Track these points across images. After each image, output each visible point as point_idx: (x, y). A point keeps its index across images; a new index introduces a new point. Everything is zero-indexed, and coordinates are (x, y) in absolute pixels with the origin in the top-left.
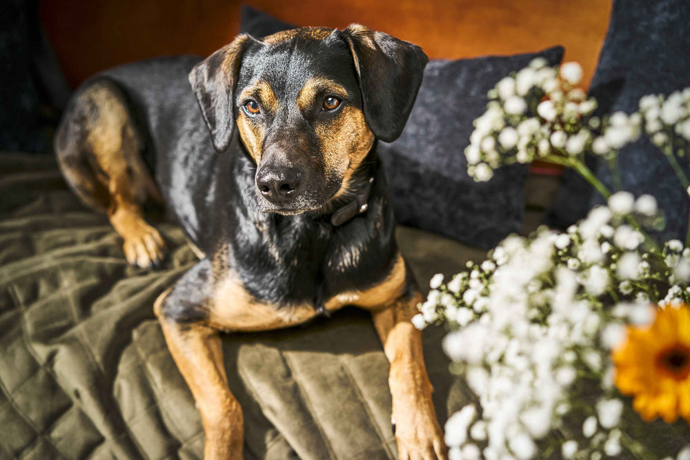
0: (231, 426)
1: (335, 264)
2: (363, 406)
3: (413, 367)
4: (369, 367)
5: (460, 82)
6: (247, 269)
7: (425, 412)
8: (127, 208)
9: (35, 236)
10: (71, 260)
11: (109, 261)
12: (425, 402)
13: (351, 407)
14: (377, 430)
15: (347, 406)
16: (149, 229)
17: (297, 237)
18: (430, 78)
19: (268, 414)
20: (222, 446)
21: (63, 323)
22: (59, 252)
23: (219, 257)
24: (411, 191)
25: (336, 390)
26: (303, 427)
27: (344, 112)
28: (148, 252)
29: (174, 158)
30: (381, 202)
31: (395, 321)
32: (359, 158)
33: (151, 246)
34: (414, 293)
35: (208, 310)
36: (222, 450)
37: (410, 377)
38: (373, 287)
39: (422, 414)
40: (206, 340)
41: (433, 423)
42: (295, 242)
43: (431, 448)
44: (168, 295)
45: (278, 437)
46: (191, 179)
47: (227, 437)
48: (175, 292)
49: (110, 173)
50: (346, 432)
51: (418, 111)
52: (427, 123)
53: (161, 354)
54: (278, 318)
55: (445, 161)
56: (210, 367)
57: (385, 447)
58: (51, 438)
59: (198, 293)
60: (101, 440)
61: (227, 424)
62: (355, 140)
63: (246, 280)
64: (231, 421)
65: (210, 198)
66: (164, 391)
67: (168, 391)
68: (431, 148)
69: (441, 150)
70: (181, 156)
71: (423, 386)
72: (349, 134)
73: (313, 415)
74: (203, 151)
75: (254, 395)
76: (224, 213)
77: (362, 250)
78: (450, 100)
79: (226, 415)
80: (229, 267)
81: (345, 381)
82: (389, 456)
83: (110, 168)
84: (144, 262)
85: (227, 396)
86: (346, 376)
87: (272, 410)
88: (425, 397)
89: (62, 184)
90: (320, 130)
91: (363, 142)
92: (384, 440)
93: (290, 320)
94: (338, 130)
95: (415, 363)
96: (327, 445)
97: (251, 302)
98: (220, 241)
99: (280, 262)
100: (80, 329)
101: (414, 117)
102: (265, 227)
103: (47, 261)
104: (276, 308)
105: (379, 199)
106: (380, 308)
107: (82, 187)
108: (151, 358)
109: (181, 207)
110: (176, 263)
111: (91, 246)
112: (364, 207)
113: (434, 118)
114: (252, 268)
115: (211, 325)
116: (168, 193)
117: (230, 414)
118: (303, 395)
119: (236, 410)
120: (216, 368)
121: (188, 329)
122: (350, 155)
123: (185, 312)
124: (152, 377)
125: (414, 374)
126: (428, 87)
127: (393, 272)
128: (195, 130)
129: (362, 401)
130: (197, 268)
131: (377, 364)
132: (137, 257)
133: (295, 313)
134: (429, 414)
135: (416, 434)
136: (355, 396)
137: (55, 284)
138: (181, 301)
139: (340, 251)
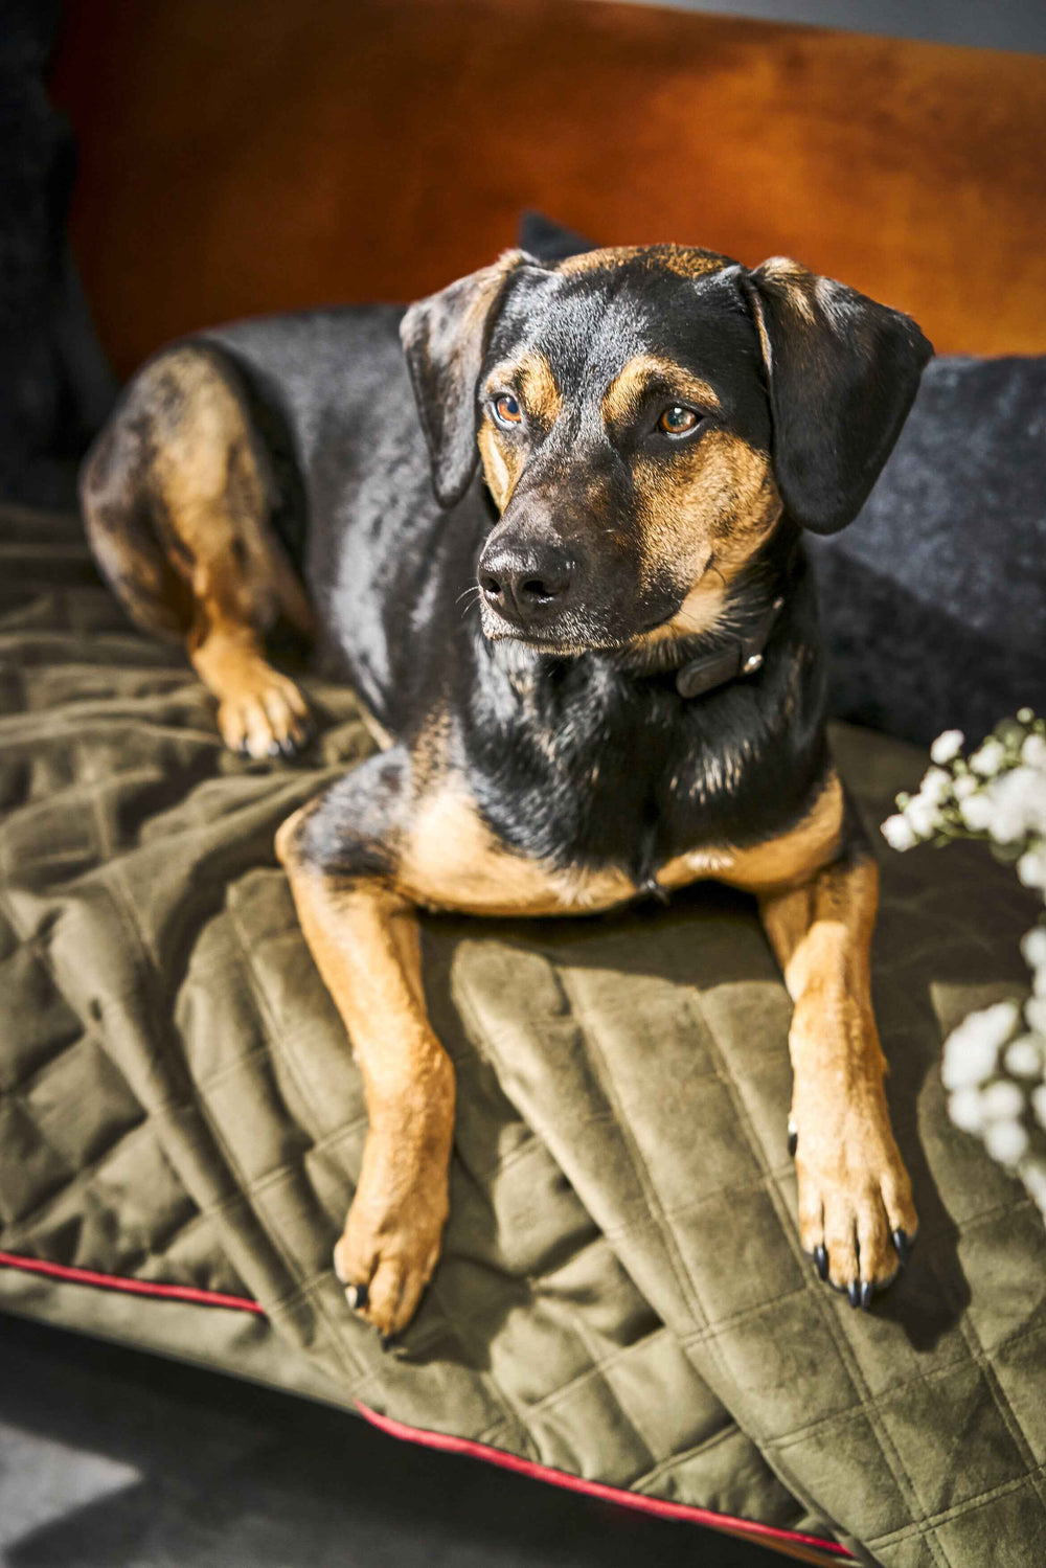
0: (427, 1105)
1: (685, 784)
2: (727, 1092)
3: (846, 1011)
4: (748, 1010)
5: (1005, 404)
6: (489, 774)
7: (867, 1112)
8: (230, 634)
9: (28, 673)
10: (105, 727)
11: (186, 737)
12: (868, 1091)
13: (702, 1091)
14: (755, 1146)
15: (691, 1089)
16: (275, 679)
17: (601, 715)
18: (937, 392)
19: (511, 1090)
20: (404, 1148)
21: (79, 855)
22: (79, 709)
23: (429, 744)
24: (871, 643)
25: (670, 1051)
26: (589, 1124)
27: (704, 442)
28: (271, 725)
29: (349, 521)
30: (800, 654)
31: (813, 916)
32: (742, 551)
33: (279, 713)
34: (860, 856)
35: (398, 856)
36: (401, 1156)
37: (839, 1031)
38: (768, 839)
39: (861, 1115)
40: (387, 917)
41: (883, 1136)
42: (594, 727)
43: (875, 1192)
44: (311, 814)
45: (531, 1142)
46: (383, 570)
47: (417, 1125)
48: (326, 807)
49: (196, 548)
50: (685, 1145)
51: (903, 464)
52: (923, 490)
53: (287, 941)
54: (548, 891)
55: (954, 579)
56: (391, 972)
57: (769, 1186)
58: (29, 1105)
59: (378, 815)
60: (138, 1118)
61: (418, 1100)
62: (728, 509)
63: (485, 800)
64: (429, 1092)
65: (423, 614)
66: (287, 1020)
67: (296, 1021)
68: (926, 547)
69: (948, 554)
70: (364, 514)
71: (865, 1055)
72: (713, 492)
73: (614, 1102)
74: (415, 510)
75: (485, 1047)
76: (450, 647)
77: (747, 754)
78: (979, 441)
79: (417, 1080)
80: (451, 766)
81: (691, 1035)
82: (778, 1207)
83: (197, 537)
84: (261, 745)
85: (424, 1039)
86: (694, 1025)
87: (522, 1081)
88: (868, 1079)
89: (90, 573)
90: (643, 475)
91: (750, 514)
92: (770, 1171)
93: (575, 901)
94: (688, 480)
95: (852, 1002)
96: (639, 1169)
97: (491, 849)
98: (435, 708)
99: (560, 766)
100: (114, 871)
101: (892, 477)
102: (528, 684)
103: (52, 724)
104: (546, 871)
105: (796, 647)
106: (780, 890)
107: (133, 580)
108: (265, 947)
109: (354, 635)
110: (331, 755)
111: (152, 704)
112: (754, 661)
113: (937, 481)
114: (498, 775)
115: (398, 889)
116: (328, 598)
117: (425, 1078)
118: (593, 1056)
119: (441, 1071)
120: (404, 977)
121: (350, 888)
122: (716, 541)
123: (344, 852)
124: (262, 990)
125: (847, 1026)
126: (932, 410)
127: (815, 810)
128: (403, 460)
129: (726, 1080)
130: (377, 763)
131: (766, 1003)
132: (245, 737)
133: (587, 885)
134: (874, 1118)
135: (843, 1157)
136: (710, 1068)
137: (66, 773)
138: (338, 828)
139: (699, 755)
